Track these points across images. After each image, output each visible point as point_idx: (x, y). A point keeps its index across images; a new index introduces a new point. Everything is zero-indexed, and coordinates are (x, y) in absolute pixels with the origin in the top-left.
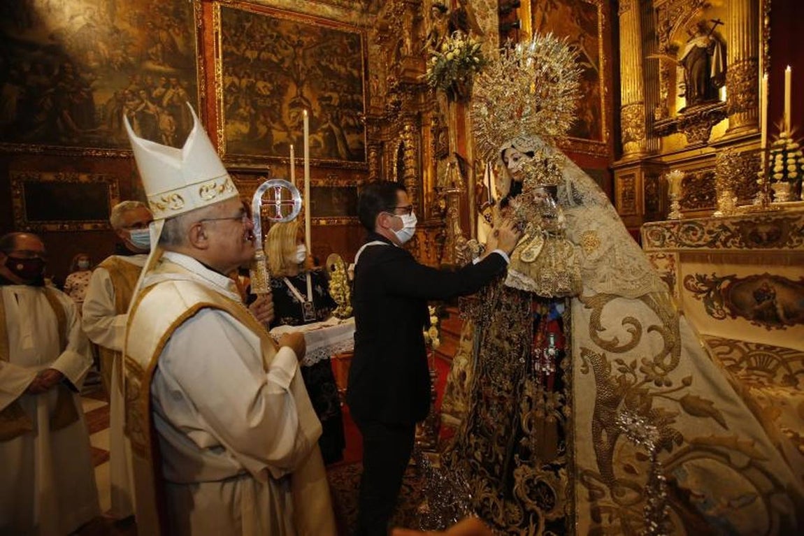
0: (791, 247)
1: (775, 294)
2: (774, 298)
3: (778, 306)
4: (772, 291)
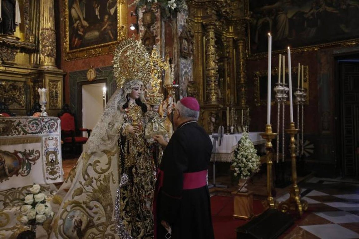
0: (12, 135)
1: (4, 161)
2: (4, 163)
3: (6, 168)
4: (3, 160)
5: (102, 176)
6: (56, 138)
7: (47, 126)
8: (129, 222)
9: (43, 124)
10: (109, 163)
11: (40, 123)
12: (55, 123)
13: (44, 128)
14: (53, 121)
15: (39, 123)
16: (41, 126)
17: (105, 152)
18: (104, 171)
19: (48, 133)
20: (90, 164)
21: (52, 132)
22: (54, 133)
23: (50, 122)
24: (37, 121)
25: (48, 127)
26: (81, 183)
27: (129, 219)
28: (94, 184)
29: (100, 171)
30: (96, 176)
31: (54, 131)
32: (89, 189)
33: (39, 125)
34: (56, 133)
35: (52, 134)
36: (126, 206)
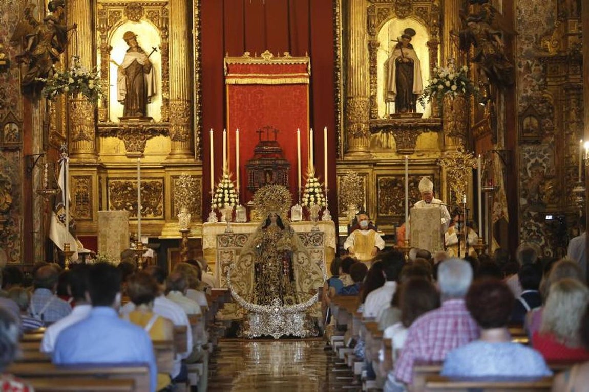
5: (248, 268)
6: (321, 251)
7: (312, 239)
8: (257, 296)
9: (308, 238)
10: (252, 261)
11: (306, 237)
12: (321, 237)
13: (309, 241)
14: (318, 235)
15: (304, 237)
16: (307, 240)
17: (250, 254)
18: (249, 266)
19: (314, 247)
20: (242, 261)
21: (318, 246)
22: (319, 246)
23: (315, 236)
24: (302, 235)
25: (313, 241)
26: (236, 271)
27: (257, 294)
28: (243, 272)
29: (247, 265)
30: (245, 268)
31: (320, 245)
32: (241, 274)
33: (304, 239)
34: (321, 247)
35: (317, 247)
36: (257, 286)
